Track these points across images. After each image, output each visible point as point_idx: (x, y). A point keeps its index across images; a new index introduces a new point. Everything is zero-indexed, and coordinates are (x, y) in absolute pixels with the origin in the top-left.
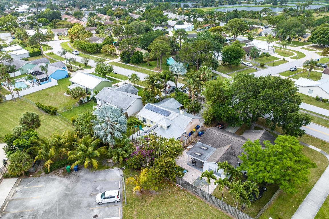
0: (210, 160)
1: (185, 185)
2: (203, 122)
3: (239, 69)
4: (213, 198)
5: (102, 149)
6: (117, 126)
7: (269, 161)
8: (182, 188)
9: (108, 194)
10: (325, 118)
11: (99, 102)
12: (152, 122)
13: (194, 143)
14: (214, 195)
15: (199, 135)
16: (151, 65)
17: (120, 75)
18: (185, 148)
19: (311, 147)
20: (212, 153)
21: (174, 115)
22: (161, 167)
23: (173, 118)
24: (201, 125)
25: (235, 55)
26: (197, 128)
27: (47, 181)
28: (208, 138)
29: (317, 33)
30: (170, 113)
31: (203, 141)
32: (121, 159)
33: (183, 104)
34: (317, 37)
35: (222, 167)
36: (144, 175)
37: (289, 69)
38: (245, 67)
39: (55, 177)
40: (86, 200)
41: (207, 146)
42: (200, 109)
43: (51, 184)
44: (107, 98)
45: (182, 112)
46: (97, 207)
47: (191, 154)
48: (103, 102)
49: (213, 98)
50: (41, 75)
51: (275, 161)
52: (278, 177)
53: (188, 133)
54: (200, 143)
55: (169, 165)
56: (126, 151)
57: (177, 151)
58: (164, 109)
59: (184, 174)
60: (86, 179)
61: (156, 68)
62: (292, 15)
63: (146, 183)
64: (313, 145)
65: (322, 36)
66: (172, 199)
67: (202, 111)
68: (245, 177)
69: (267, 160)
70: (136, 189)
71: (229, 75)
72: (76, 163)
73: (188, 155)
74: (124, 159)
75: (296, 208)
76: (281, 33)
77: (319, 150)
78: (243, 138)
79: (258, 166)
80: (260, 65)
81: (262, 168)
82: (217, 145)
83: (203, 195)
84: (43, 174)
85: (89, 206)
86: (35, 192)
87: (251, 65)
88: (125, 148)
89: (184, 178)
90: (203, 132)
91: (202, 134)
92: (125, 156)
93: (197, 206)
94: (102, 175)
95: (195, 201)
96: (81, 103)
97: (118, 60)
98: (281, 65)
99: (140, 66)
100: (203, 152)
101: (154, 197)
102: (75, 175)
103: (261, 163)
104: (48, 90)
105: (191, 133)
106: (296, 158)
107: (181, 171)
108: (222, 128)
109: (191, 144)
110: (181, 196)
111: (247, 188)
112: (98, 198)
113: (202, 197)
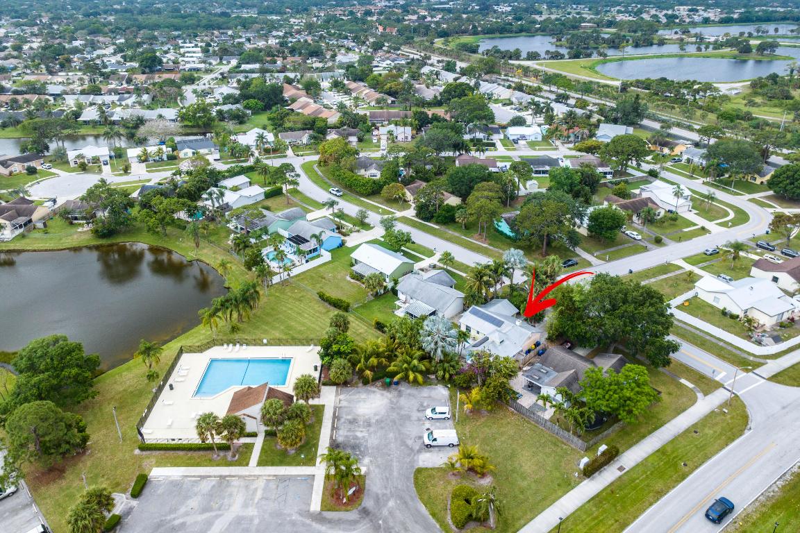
0: (549, 385)
1: (519, 409)
2: (546, 336)
3: (617, 245)
4: (548, 423)
5: (426, 362)
6: (448, 339)
7: (609, 390)
8: (515, 412)
9: (438, 409)
10: (721, 344)
11: (400, 296)
12: (478, 333)
13: (532, 364)
14: (551, 420)
15: (539, 354)
16: (469, 230)
17: (420, 246)
18: (520, 369)
19: (683, 381)
20: (552, 377)
21: (507, 326)
22: (495, 387)
23: (507, 330)
24: (543, 341)
25: (609, 224)
26: (537, 344)
27: (369, 392)
28: (549, 359)
29: (781, 175)
30: (503, 322)
31: (543, 363)
32: (447, 376)
33: (520, 310)
34: (781, 182)
35: (561, 392)
36: (475, 393)
37: (703, 250)
38: (629, 242)
39: (373, 389)
40: (415, 415)
41: (547, 369)
42: (543, 317)
43: (372, 396)
44: (414, 292)
45: (519, 322)
46: (428, 422)
47: (527, 377)
48: (409, 298)
49: (560, 308)
50: (307, 244)
51: (615, 390)
52: (615, 406)
53: (524, 351)
54: (538, 364)
55: (503, 385)
56: (453, 367)
57: (512, 371)
58: (495, 316)
59: (518, 398)
60: (409, 395)
61: (476, 235)
62: (770, 97)
63: (478, 401)
64: (686, 379)
65: (788, 181)
66: (504, 422)
67: (546, 319)
68: (583, 404)
69: (607, 389)
70: (467, 407)
71: (596, 257)
72: (398, 376)
73: (524, 377)
74: (451, 376)
75: (637, 442)
76: (712, 167)
77: (691, 385)
78: (593, 363)
79: (597, 393)
80: (655, 237)
81: (601, 397)
82: (558, 369)
83: (538, 421)
84: (361, 385)
85: (419, 420)
86: (360, 401)
87: (640, 237)
88: (452, 363)
89: (518, 401)
90: (544, 350)
91: (542, 353)
92: (451, 372)
93: (531, 430)
94: (425, 392)
95: (529, 426)
96: (377, 295)
97: (411, 213)
98: (694, 239)
99: (449, 229)
100: (541, 375)
101: (485, 418)
102: (396, 390)
103: (599, 391)
104: (321, 269)
105: (529, 351)
106: (637, 389)
107: (515, 396)
108: (569, 348)
109: (528, 365)
110: (513, 419)
111: (582, 414)
112: (429, 413)
113: (537, 422)
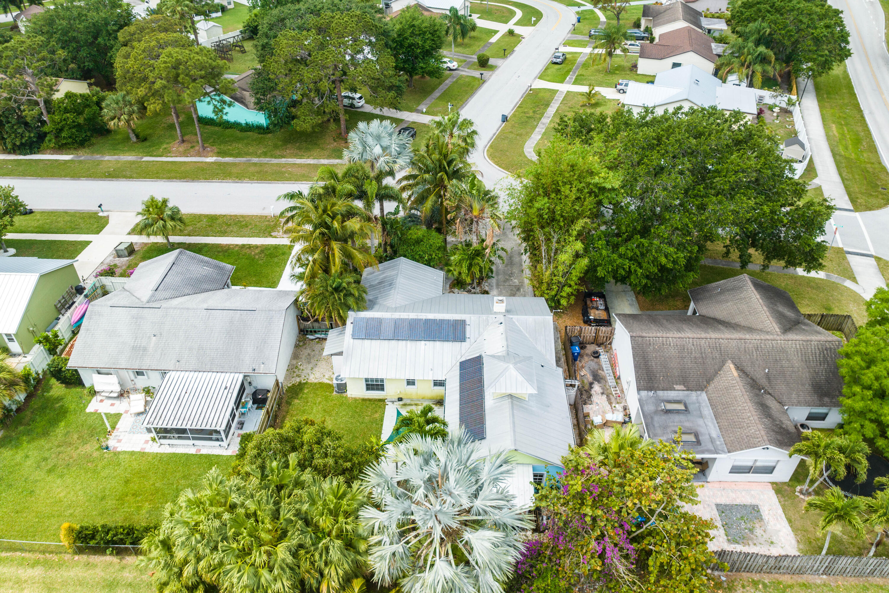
12: (411, 382)
16: (145, 139)
30: (465, 323)
31: (650, 385)
58: (434, 317)
71: (427, 113)
80: (476, 60)
82: (695, 380)
